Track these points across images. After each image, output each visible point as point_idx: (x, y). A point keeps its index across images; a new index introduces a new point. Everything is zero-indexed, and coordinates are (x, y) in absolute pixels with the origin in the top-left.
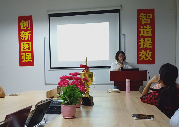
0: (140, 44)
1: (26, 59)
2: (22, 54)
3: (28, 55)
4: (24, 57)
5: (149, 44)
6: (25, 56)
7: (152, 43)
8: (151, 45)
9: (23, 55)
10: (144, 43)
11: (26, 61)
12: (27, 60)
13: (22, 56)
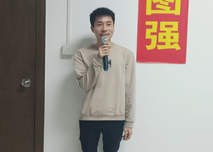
1: (161, 40)
2: (148, 23)
3: (167, 26)
4: (152, 34)
6: (156, 31)
9: (150, 27)
11: (160, 47)
12: (164, 44)
13: (148, 31)
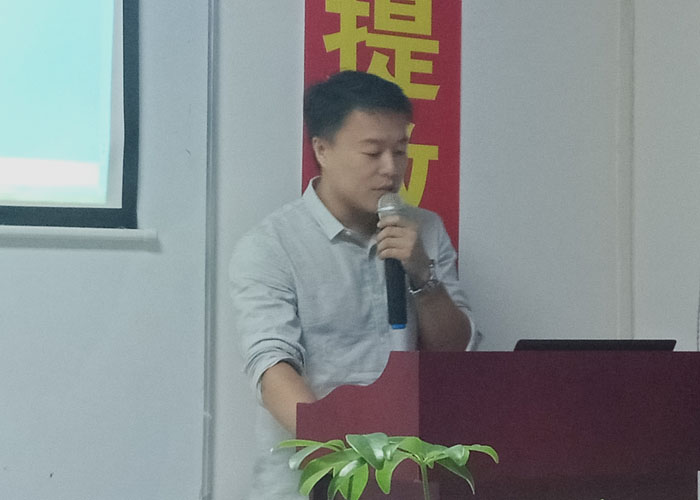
0: (330, 42)
5: (416, 56)
7: (433, 47)
8: (426, 67)
10: (363, 34)
